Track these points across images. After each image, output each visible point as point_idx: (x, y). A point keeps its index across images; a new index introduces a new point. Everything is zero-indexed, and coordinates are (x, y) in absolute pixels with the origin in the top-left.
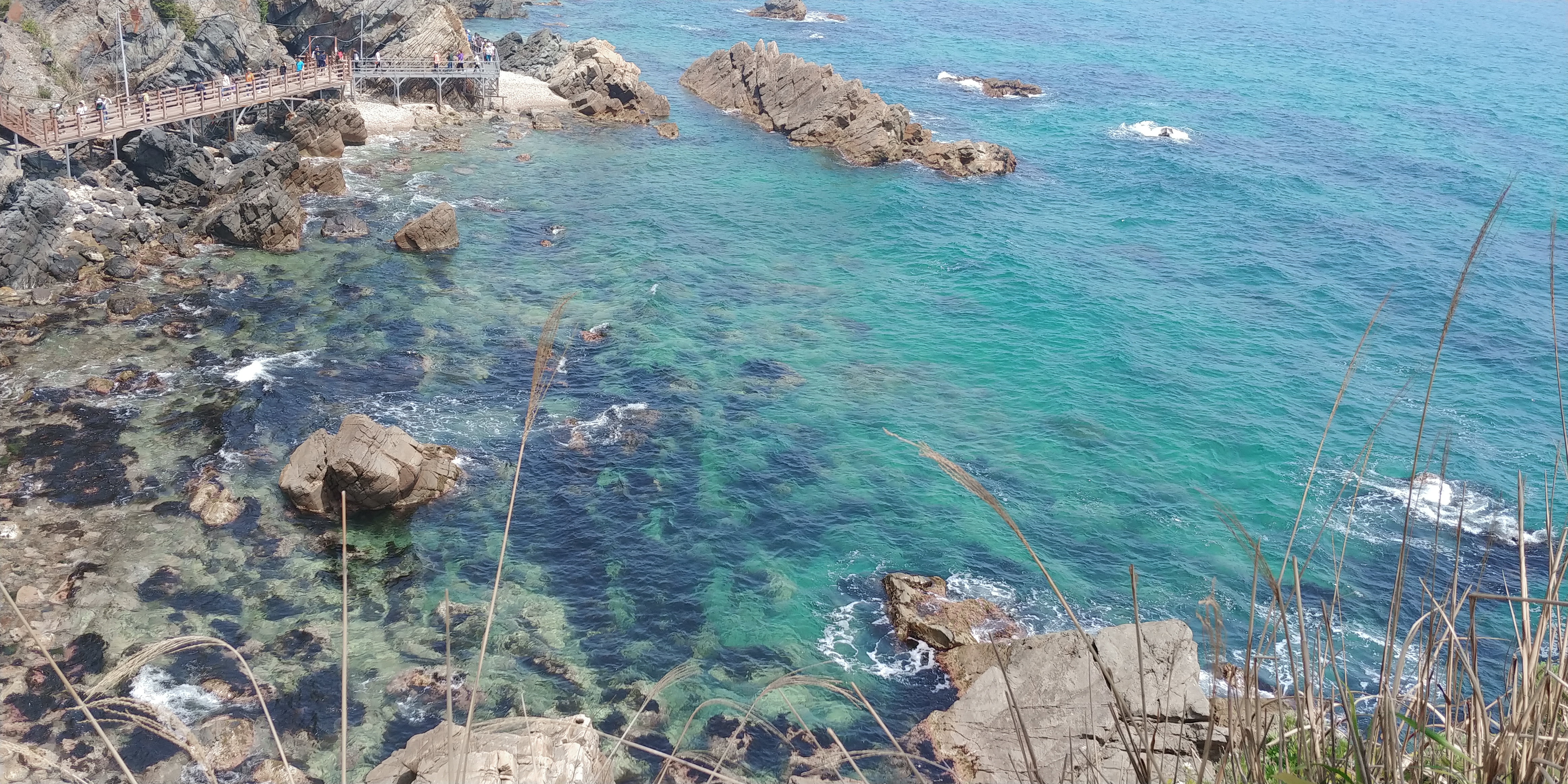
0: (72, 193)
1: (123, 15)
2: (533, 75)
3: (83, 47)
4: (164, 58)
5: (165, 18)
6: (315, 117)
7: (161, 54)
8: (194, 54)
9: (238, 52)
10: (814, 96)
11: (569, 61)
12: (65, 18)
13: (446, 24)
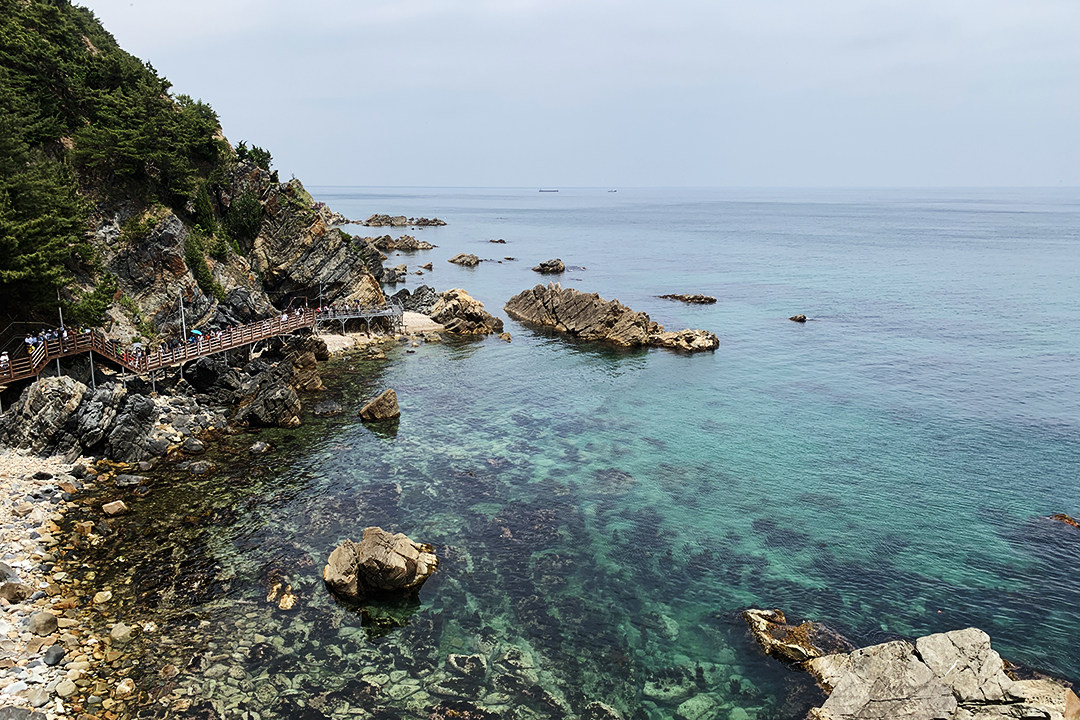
0: (156, 401)
1: (182, 292)
2: (420, 312)
3: (158, 312)
4: (208, 316)
5: (207, 293)
6: (298, 345)
7: (205, 313)
8: (224, 312)
9: (250, 309)
10: (590, 311)
11: (441, 301)
12: (147, 295)
13: (370, 286)
